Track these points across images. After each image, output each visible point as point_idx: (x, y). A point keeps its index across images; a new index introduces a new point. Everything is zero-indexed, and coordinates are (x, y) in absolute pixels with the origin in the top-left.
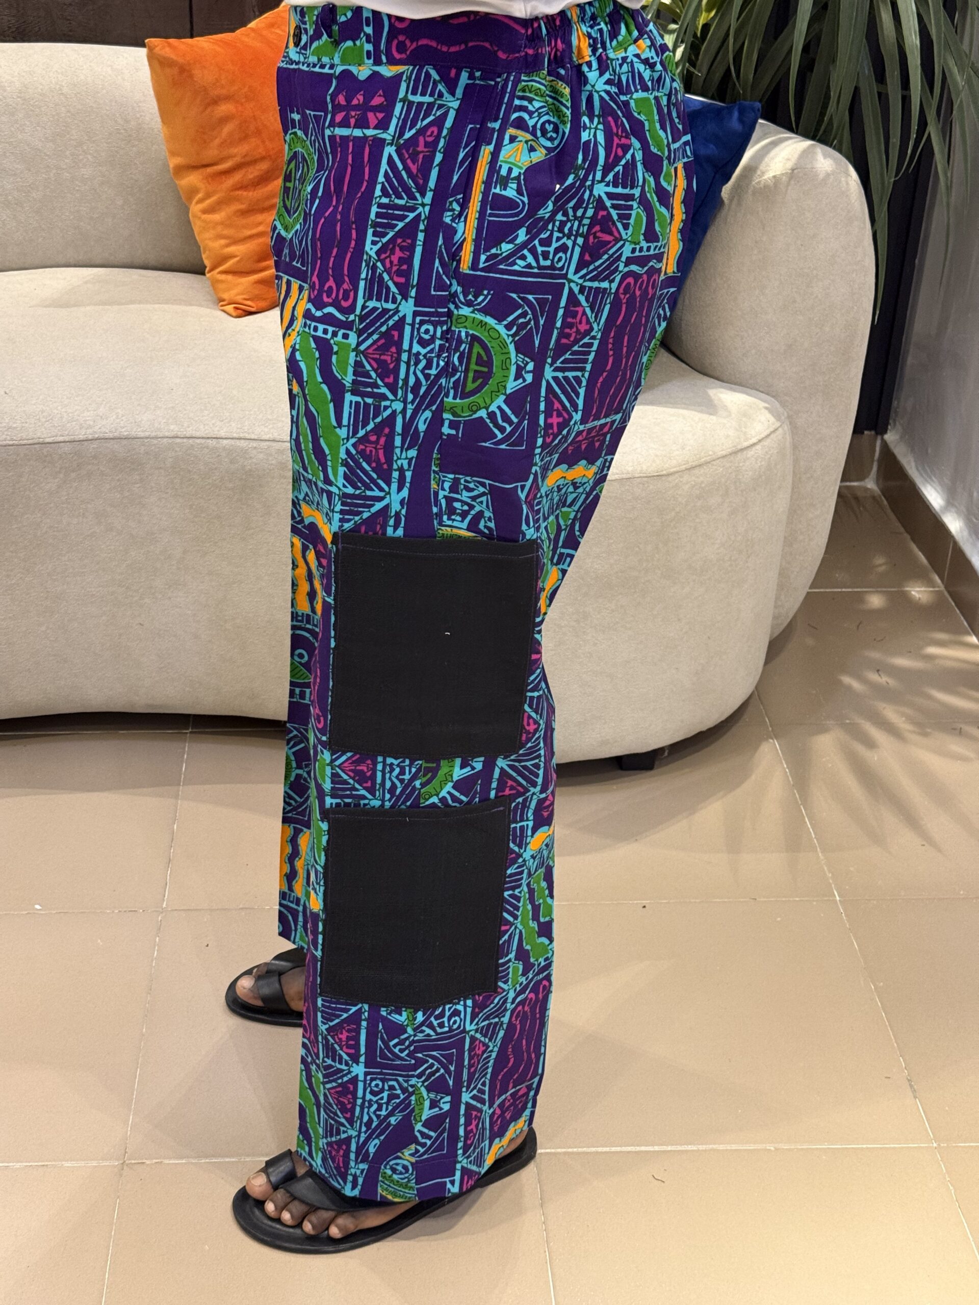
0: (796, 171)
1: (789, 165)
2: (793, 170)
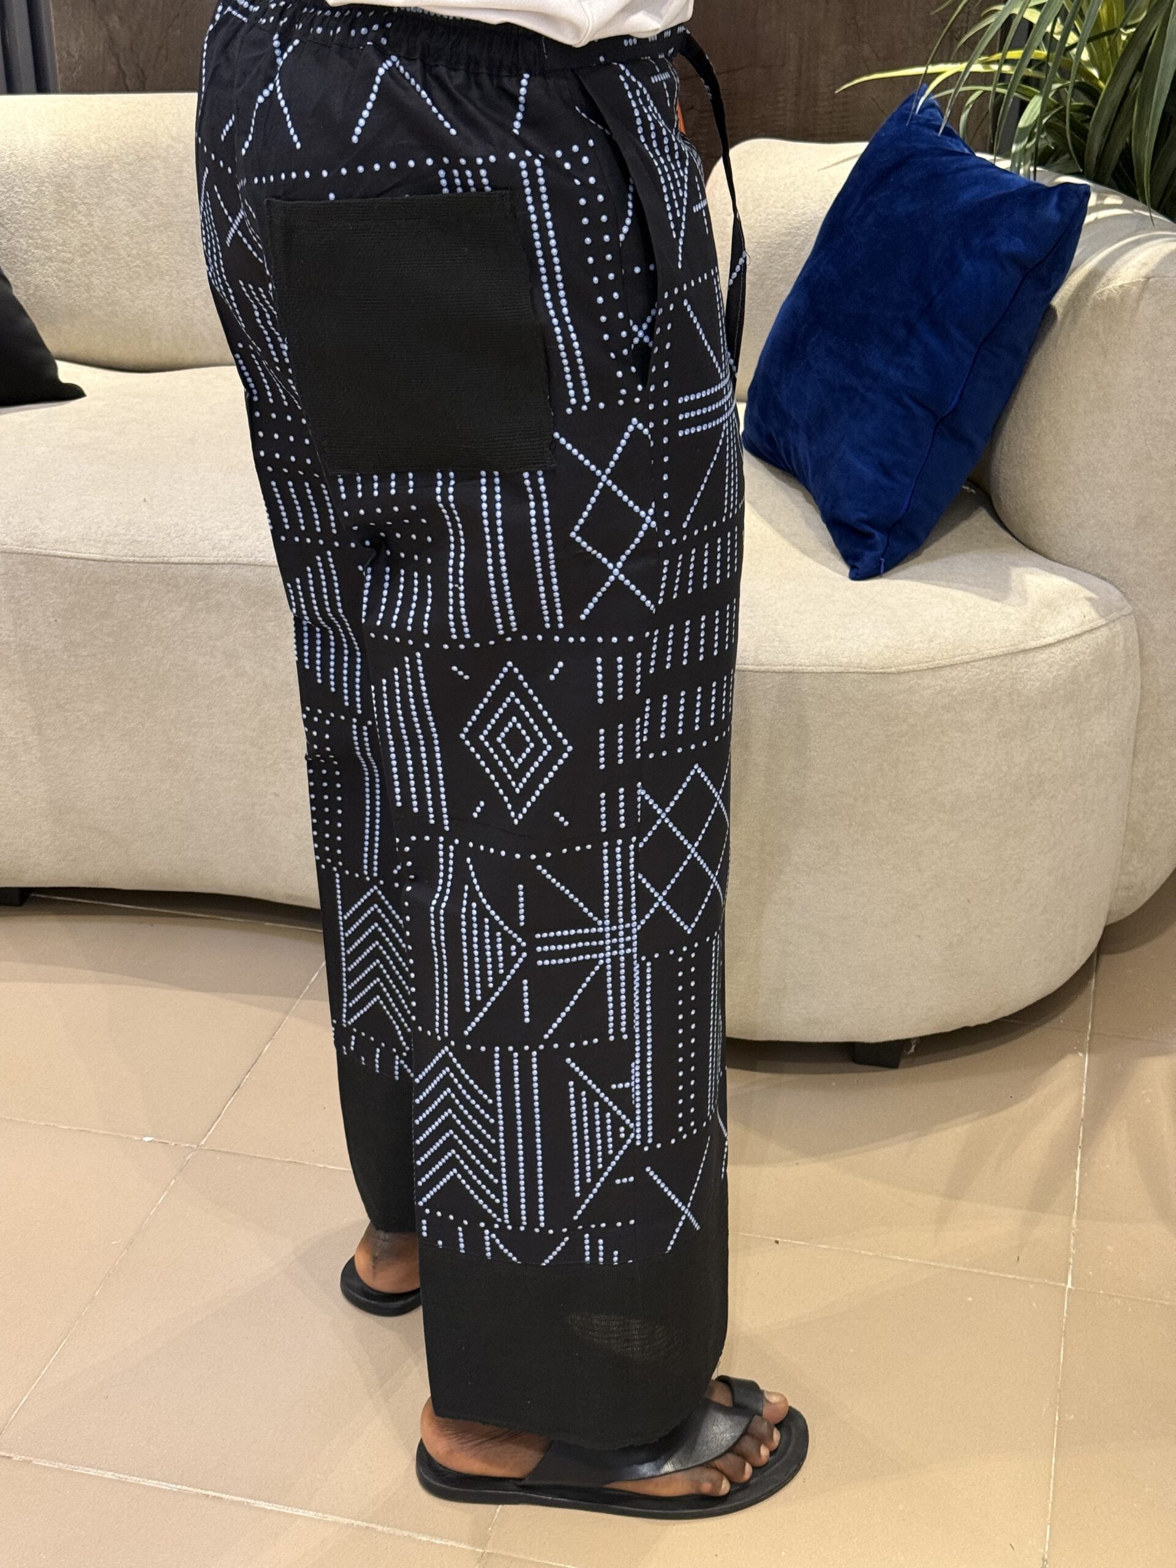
0: (1151, 280)
1: (1144, 272)
2: (1148, 278)
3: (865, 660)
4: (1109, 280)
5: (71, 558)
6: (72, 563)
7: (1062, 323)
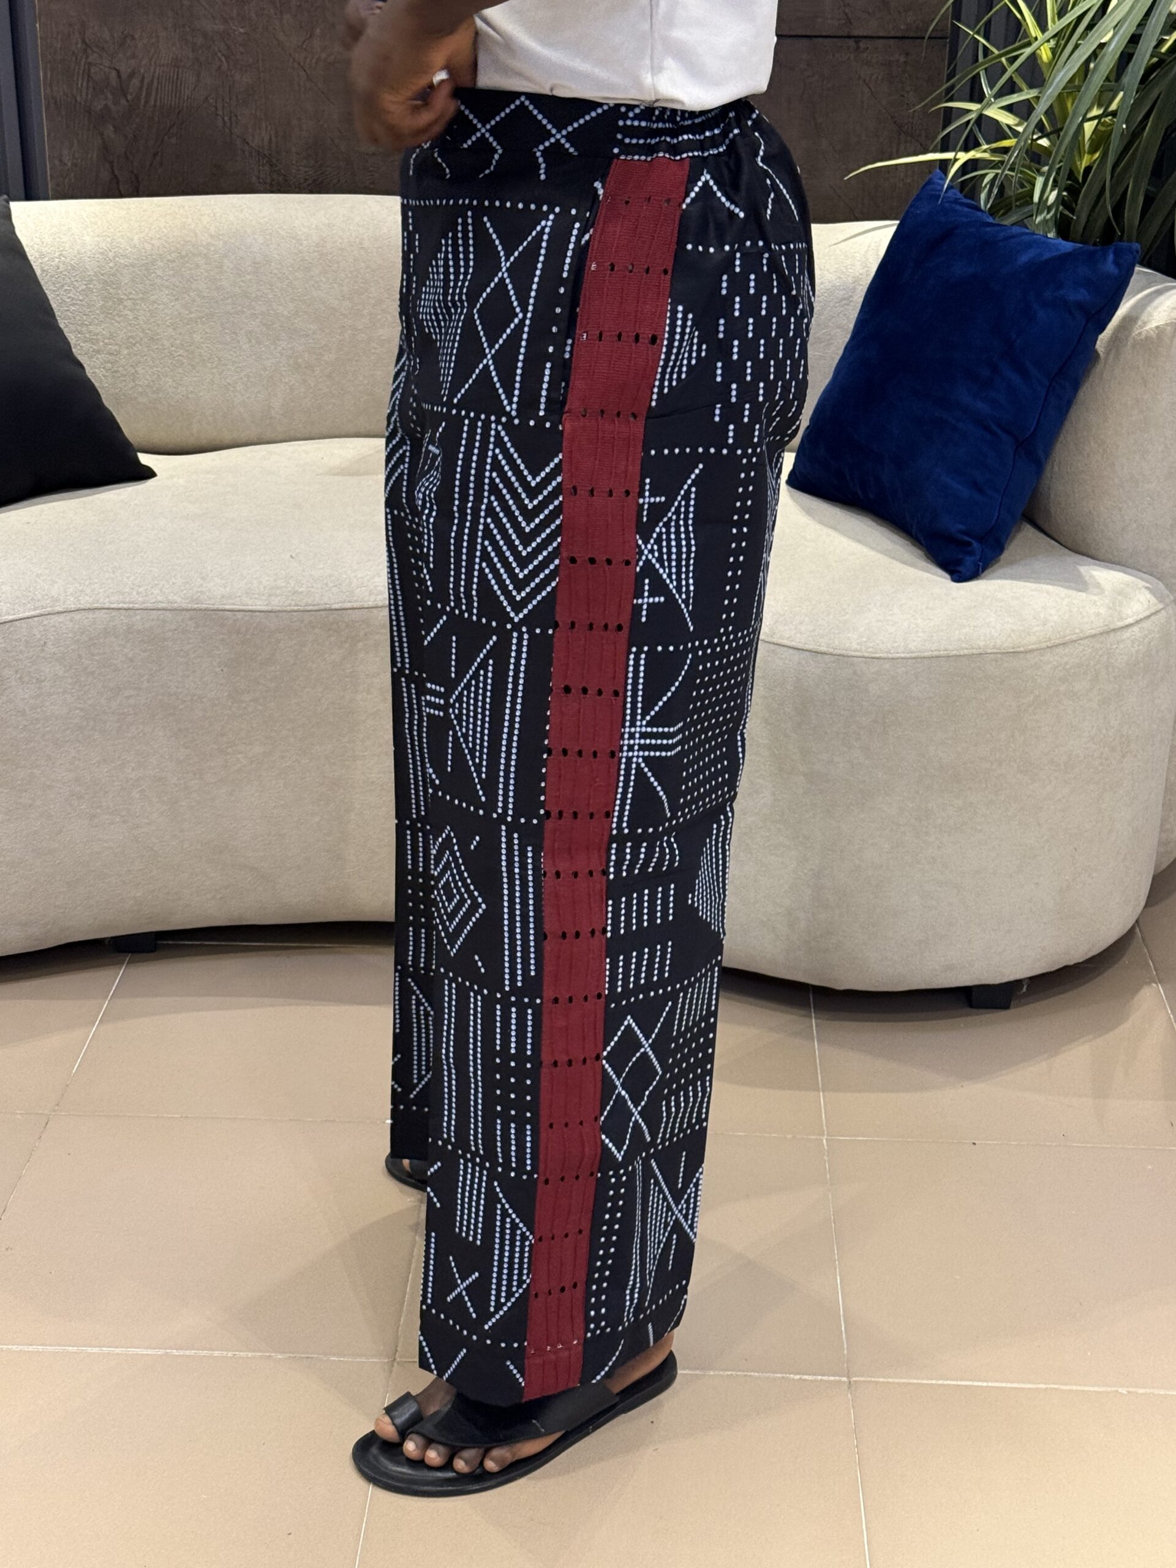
1: (1175, 314)
3: (999, 642)
4: (1145, 323)
5: (239, 611)
6: (239, 615)
7: (1106, 360)
